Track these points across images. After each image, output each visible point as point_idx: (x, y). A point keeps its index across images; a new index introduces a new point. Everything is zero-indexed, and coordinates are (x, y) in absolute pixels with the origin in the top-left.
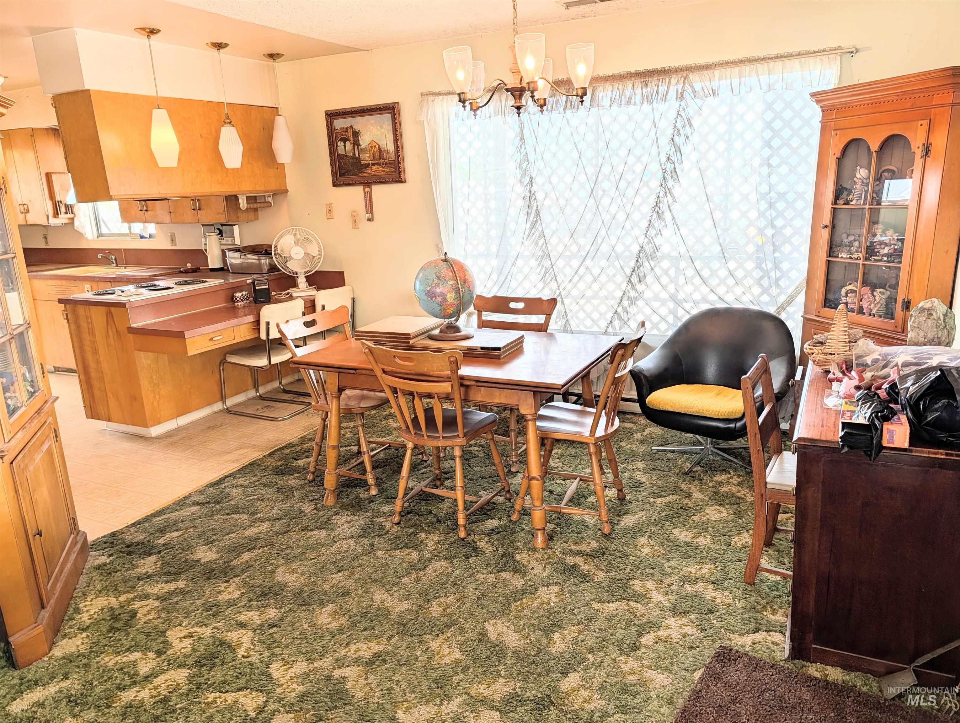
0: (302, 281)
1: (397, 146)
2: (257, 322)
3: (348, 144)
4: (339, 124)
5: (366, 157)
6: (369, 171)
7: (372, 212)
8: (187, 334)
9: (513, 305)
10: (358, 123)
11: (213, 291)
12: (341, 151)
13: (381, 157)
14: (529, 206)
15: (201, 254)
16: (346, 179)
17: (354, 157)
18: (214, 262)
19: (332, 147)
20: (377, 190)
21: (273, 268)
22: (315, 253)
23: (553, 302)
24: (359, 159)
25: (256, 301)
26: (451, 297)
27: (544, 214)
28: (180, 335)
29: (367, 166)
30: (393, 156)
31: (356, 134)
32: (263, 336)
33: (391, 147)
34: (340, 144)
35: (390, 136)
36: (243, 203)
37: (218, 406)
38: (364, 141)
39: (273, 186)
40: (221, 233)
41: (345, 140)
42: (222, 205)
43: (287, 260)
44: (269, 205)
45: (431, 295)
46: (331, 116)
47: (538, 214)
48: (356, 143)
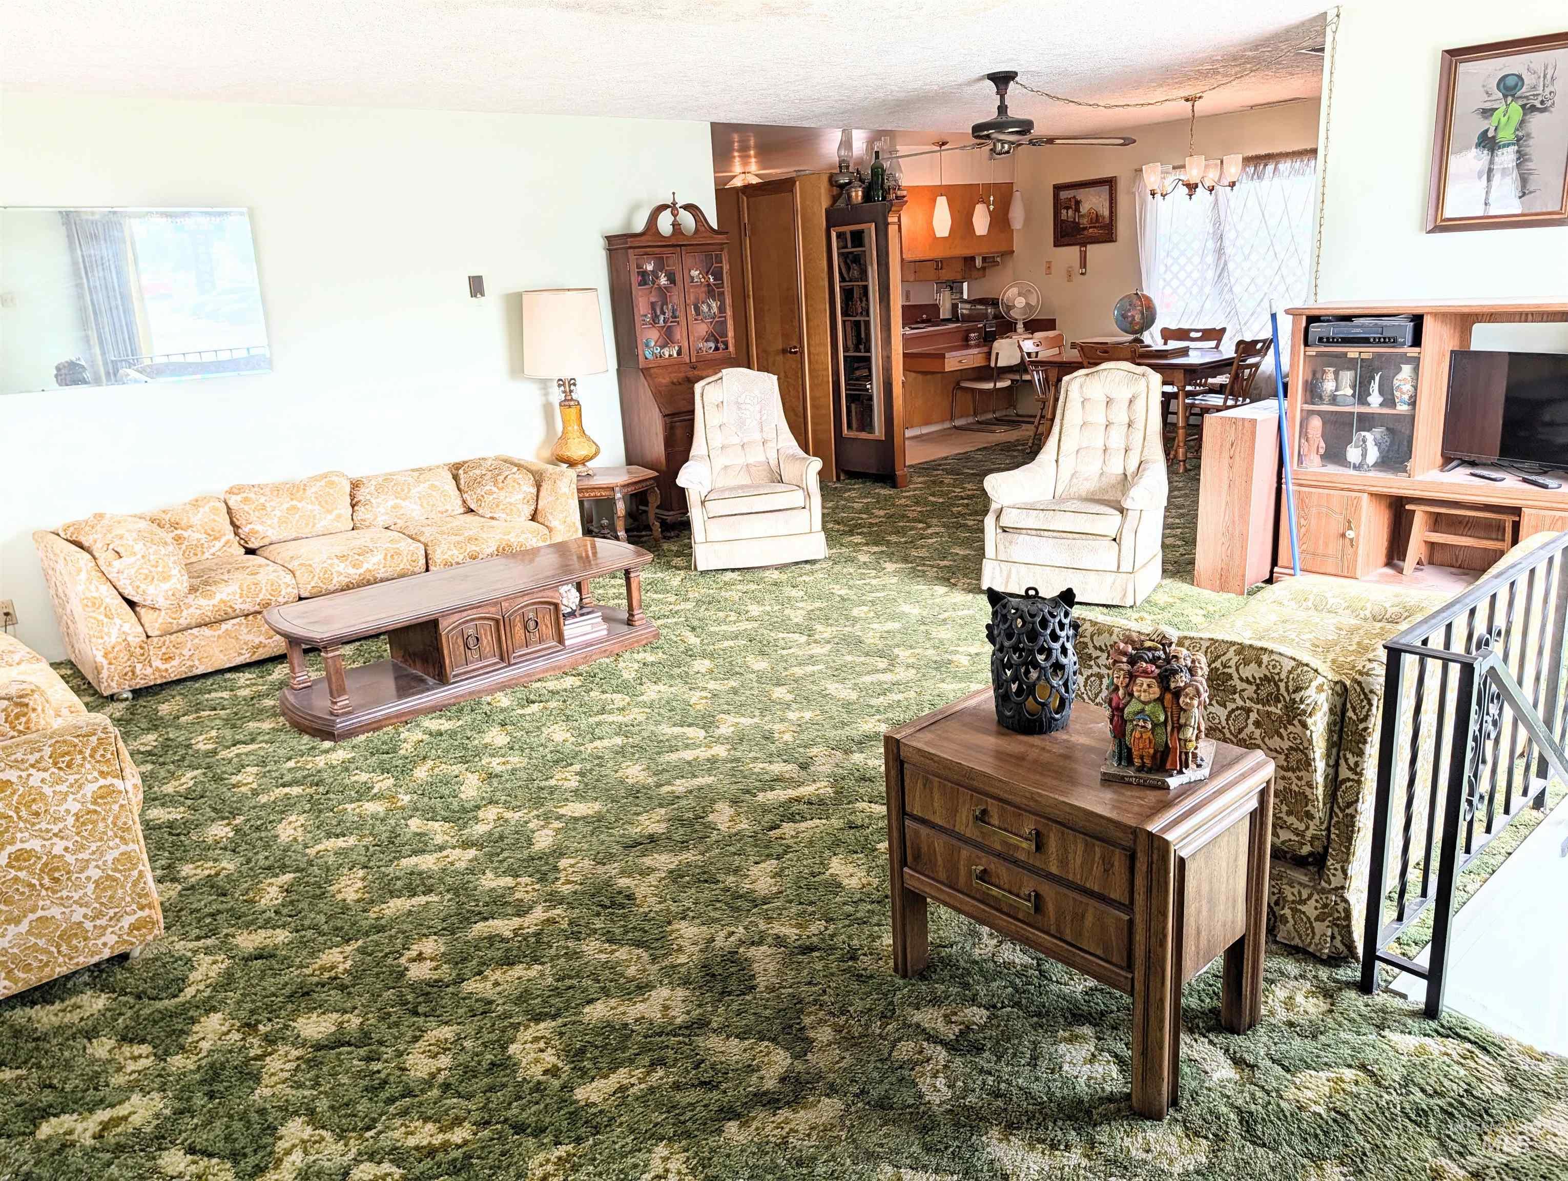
0: (1020, 327)
1: (1111, 212)
2: (989, 354)
3: (1070, 212)
4: (1064, 195)
5: (1085, 222)
6: (1086, 232)
7: (1085, 267)
8: (947, 355)
9: (1193, 335)
10: (1081, 194)
11: (949, 333)
12: (1064, 217)
13: (1097, 221)
14: (1219, 259)
15: (936, 308)
16: (1066, 240)
17: (1074, 222)
18: (945, 313)
19: (1056, 214)
20: (1092, 249)
21: (997, 316)
22: (1033, 303)
23: (1223, 330)
24: (1078, 223)
25: (985, 340)
26: (1138, 318)
27: (1231, 266)
28: (943, 357)
29: (1085, 229)
30: (1107, 221)
31: (1078, 203)
32: (993, 365)
33: (1106, 213)
34: (1064, 212)
35: (1107, 204)
36: (978, 262)
37: (947, 425)
38: (1084, 209)
39: (1004, 248)
40: (952, 288)
41: (1067, 208)
42: (960, 266)
43: (1009, 308)
44: (997, 264)
45: (1124, 316)
46: (1058, 188)
47: (1225, 264)
48: (1077, 210)
